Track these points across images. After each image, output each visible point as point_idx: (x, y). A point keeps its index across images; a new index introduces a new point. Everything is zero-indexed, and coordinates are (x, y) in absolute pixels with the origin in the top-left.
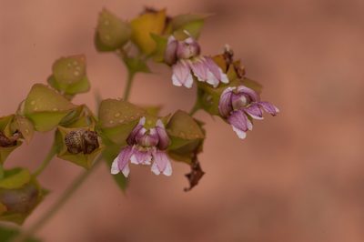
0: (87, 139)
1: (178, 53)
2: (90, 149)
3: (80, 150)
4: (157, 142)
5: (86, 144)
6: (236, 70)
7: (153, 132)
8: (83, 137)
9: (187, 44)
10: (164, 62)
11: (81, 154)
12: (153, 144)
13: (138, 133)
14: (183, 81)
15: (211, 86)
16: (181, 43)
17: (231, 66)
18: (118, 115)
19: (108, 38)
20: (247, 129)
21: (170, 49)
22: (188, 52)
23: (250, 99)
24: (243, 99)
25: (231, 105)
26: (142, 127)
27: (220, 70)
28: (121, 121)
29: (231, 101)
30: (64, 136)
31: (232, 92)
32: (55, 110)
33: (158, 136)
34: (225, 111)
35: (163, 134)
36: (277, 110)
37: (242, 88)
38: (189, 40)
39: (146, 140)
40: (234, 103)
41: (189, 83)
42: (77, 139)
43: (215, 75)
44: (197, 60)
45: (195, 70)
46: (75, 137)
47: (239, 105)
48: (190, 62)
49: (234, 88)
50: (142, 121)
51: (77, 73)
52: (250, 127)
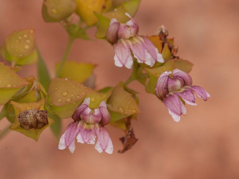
0: (39, 118)
1: (119, 33)
2: (40, 126)
3: (31, 127)
4: (100, 119)
5: (38, 122)
6: (170, 49)
7: (97, 112)
8: (35, 116)
9: (128, 27)
10: (105, 38)
11: (33, 130)
12: (96, 122)
13: (82, 112)
14: (123, 62)
15: (148, 67)
16: (122, 25)
17: (166, 45)
18: (65, 94)
19: (54, 11)
20: (182, 113)
21: (113, 29)
22: (128, 33)
23: (184, 83)
24: (178, 83)
25: (167, 88)
26: (87, 106)
27: (157, 50)
28: (69, 100)
29: (167, 85)
30: (17, 113)
31: (169, 77)
32: (9, 86)
33: (101, 115)
34: (161, 93)
35: (106, 113)
36: (208, 95)
37: (177, 72)
38: (130, 23)
39: (91, 119)
40: (170, 86)
41: (129, 64)
42: (30, 118)
43: (152, 56)
44: (136, 40)
45: (134, 52)
46: (28, 116)
47: (174, 88)
48: (130, 43)
49: (170, 72)
50: (87, 101)
51: (27, 47)
52: (185, 112)
